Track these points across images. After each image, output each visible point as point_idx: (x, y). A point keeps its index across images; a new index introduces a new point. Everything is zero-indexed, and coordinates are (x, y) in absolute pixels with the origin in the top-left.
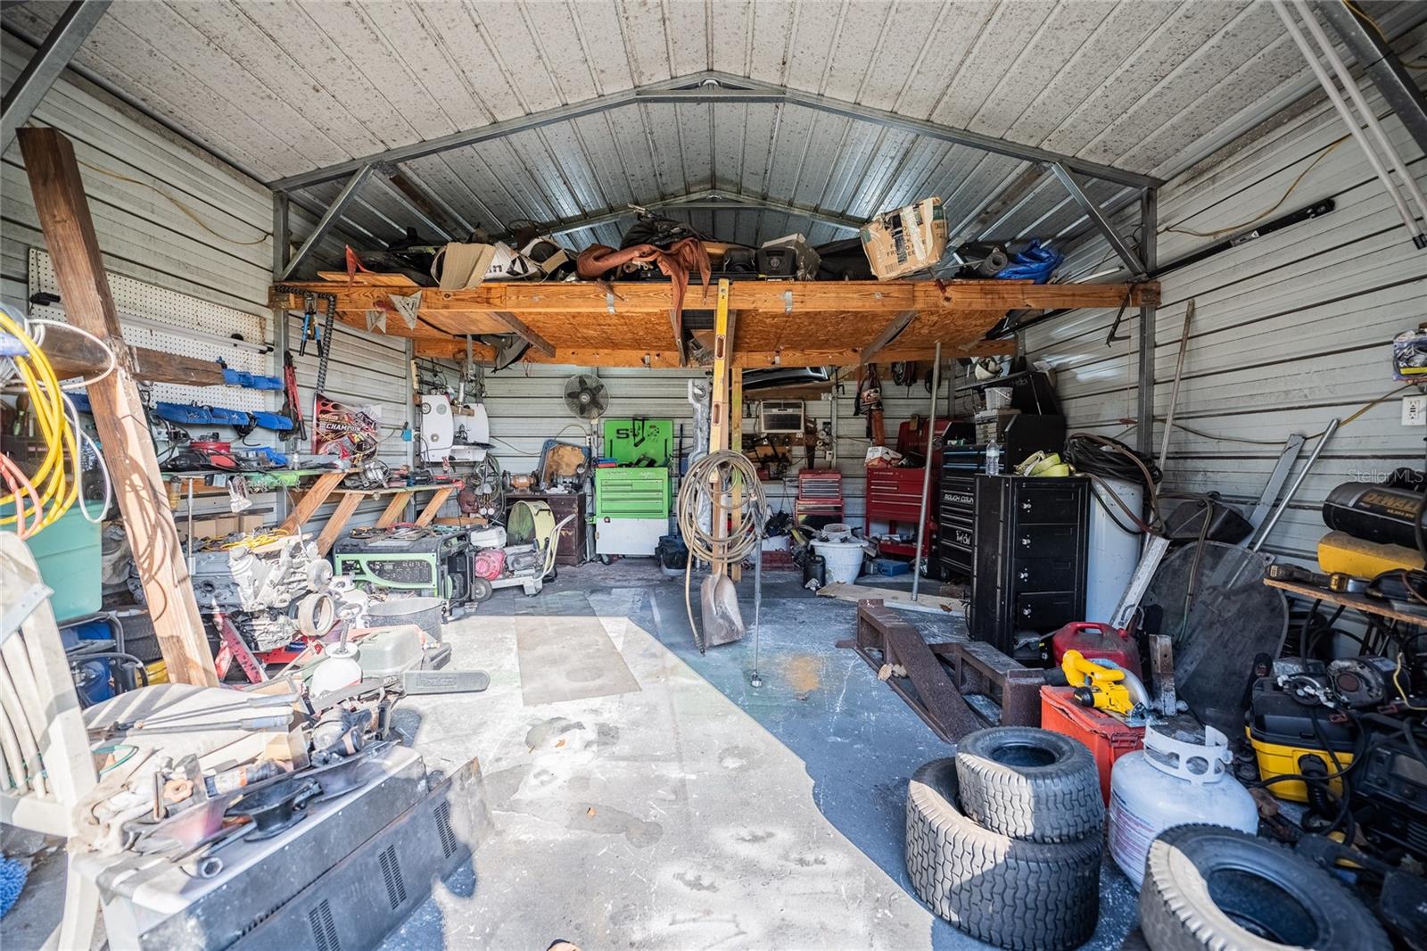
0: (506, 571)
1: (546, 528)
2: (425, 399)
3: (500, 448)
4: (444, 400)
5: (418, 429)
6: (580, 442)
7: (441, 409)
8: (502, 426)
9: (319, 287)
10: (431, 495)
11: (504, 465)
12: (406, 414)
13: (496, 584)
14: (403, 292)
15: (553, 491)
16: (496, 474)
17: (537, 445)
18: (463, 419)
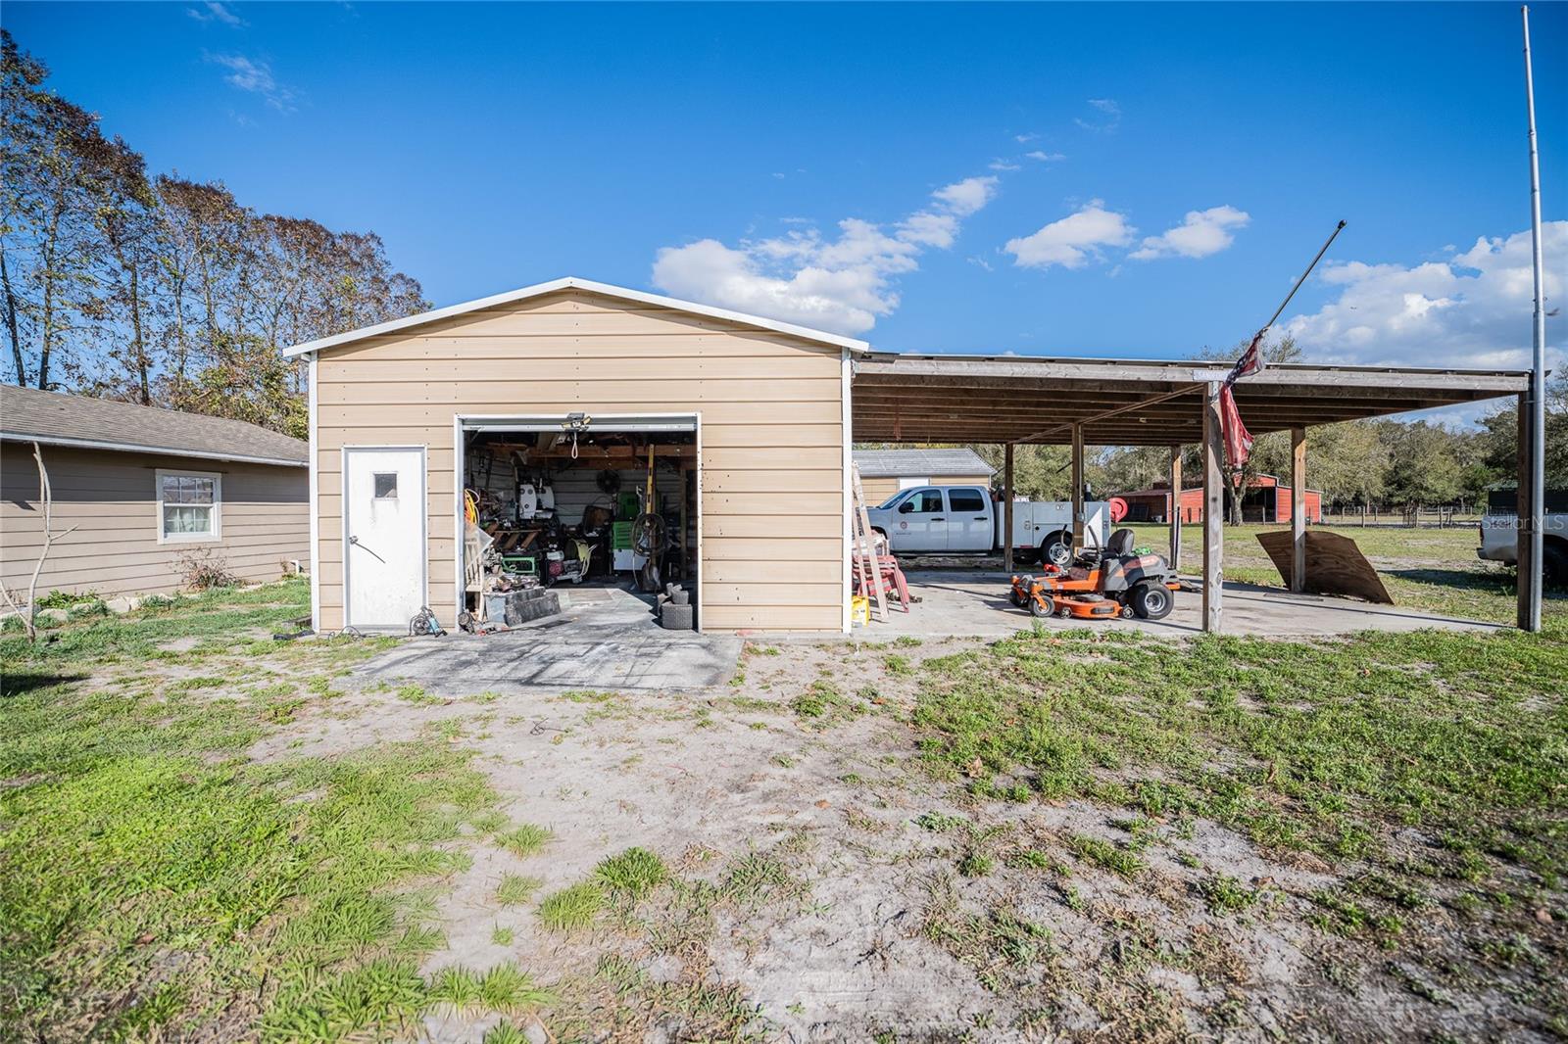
0: (564, 572)
1: (584, 553)
2: (522, 486)
3: (560, 510)
4: (531, 487)
5: (518, 501)
6: (606, 506)
7: (530, 492)
8: (562, 497)
9: (486, 447)
10: (526, 535)
11: (563, 520)
12: (512, 495)
13: (559, 578)
14: (522, 449)
15: (591, 534)
16: (558, 525)
17: (581, 509)
18: (540, 496)
